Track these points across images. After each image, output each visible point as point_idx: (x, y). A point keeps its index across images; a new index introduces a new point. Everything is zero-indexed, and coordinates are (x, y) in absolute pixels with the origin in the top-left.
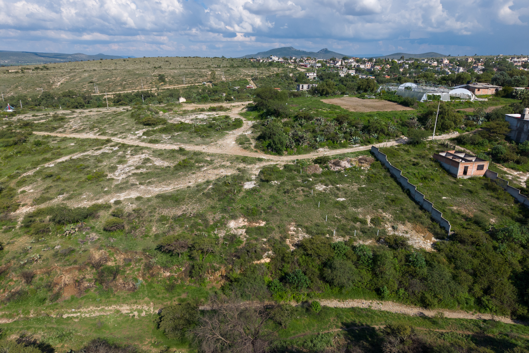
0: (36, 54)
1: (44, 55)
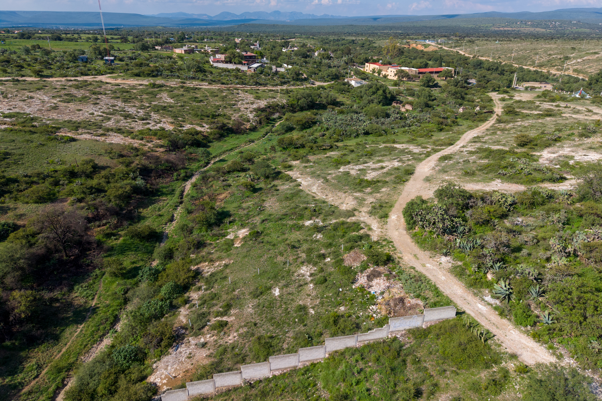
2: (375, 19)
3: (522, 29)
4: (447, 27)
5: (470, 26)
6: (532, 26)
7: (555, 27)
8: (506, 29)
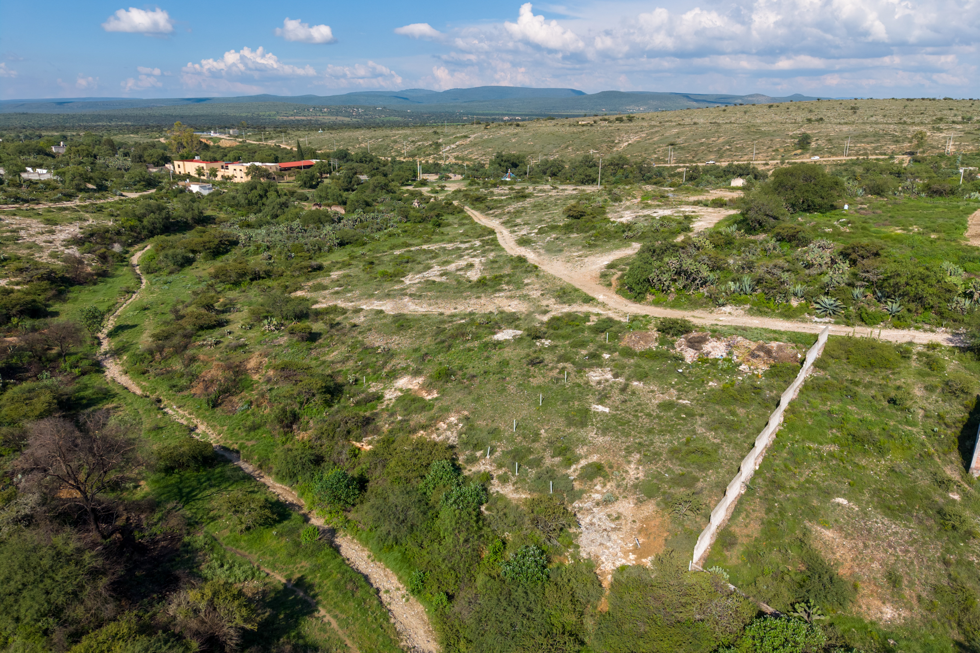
0: (687, 96)
1: (700, 98)
2: (61, 103)
3: (320, 118)
4: (208, 116)
5: (244, 115)
6: (331, 113)
7: (359, 115)
8: (297, 118)
